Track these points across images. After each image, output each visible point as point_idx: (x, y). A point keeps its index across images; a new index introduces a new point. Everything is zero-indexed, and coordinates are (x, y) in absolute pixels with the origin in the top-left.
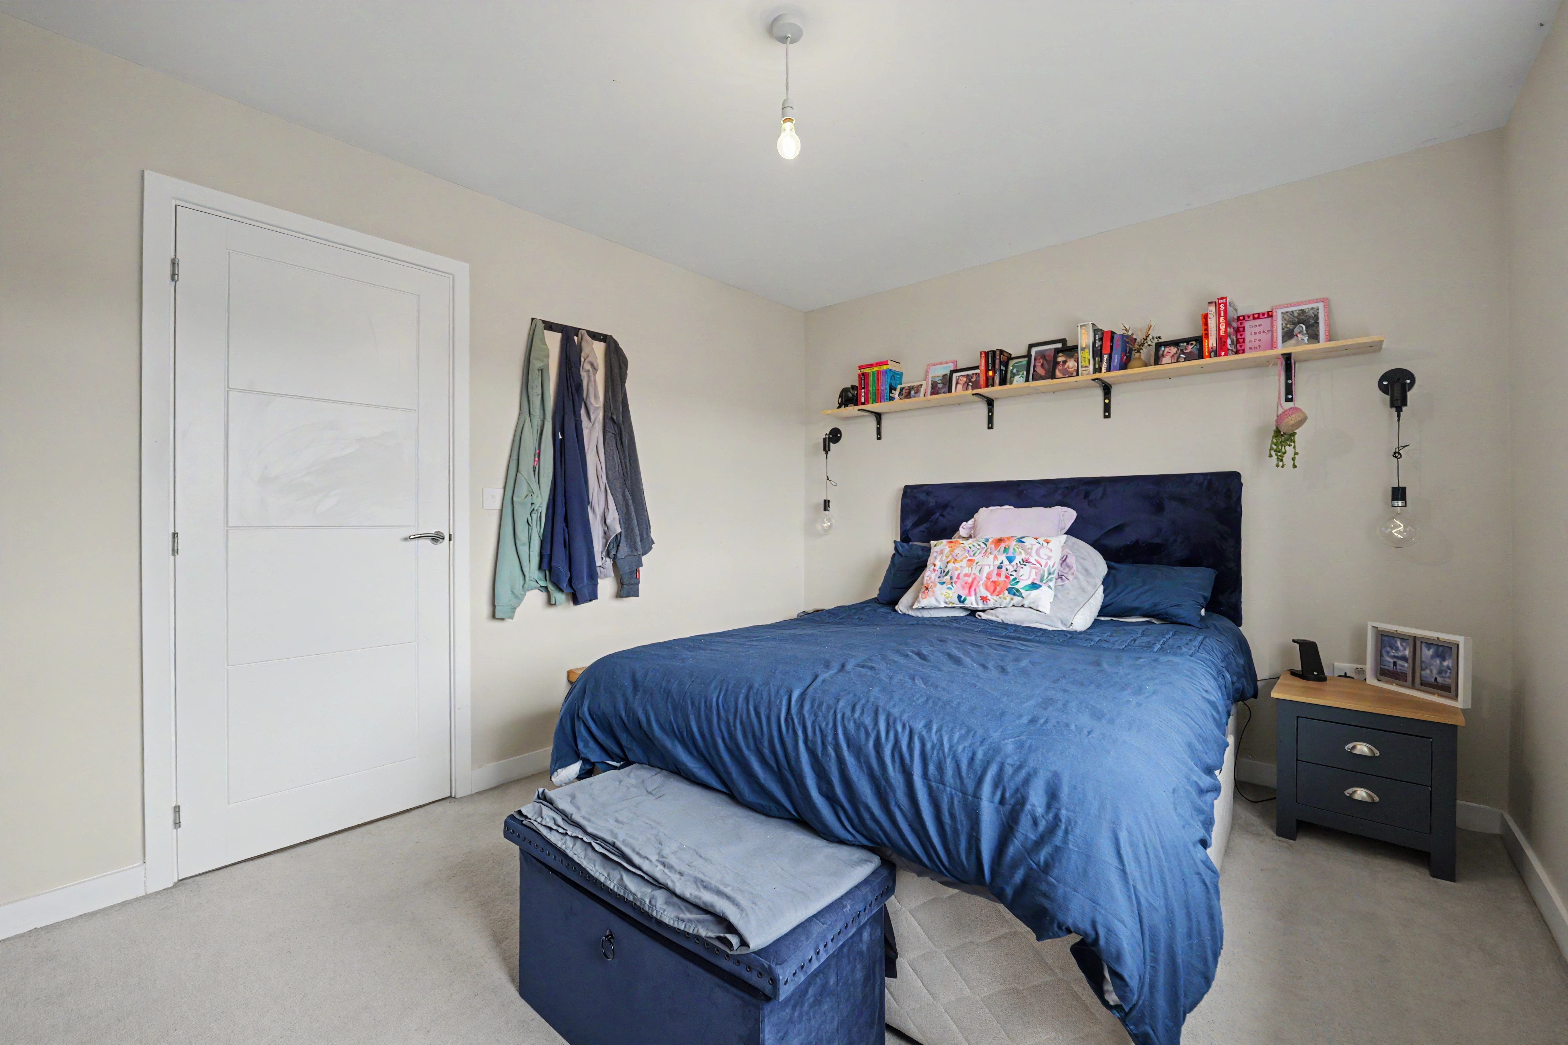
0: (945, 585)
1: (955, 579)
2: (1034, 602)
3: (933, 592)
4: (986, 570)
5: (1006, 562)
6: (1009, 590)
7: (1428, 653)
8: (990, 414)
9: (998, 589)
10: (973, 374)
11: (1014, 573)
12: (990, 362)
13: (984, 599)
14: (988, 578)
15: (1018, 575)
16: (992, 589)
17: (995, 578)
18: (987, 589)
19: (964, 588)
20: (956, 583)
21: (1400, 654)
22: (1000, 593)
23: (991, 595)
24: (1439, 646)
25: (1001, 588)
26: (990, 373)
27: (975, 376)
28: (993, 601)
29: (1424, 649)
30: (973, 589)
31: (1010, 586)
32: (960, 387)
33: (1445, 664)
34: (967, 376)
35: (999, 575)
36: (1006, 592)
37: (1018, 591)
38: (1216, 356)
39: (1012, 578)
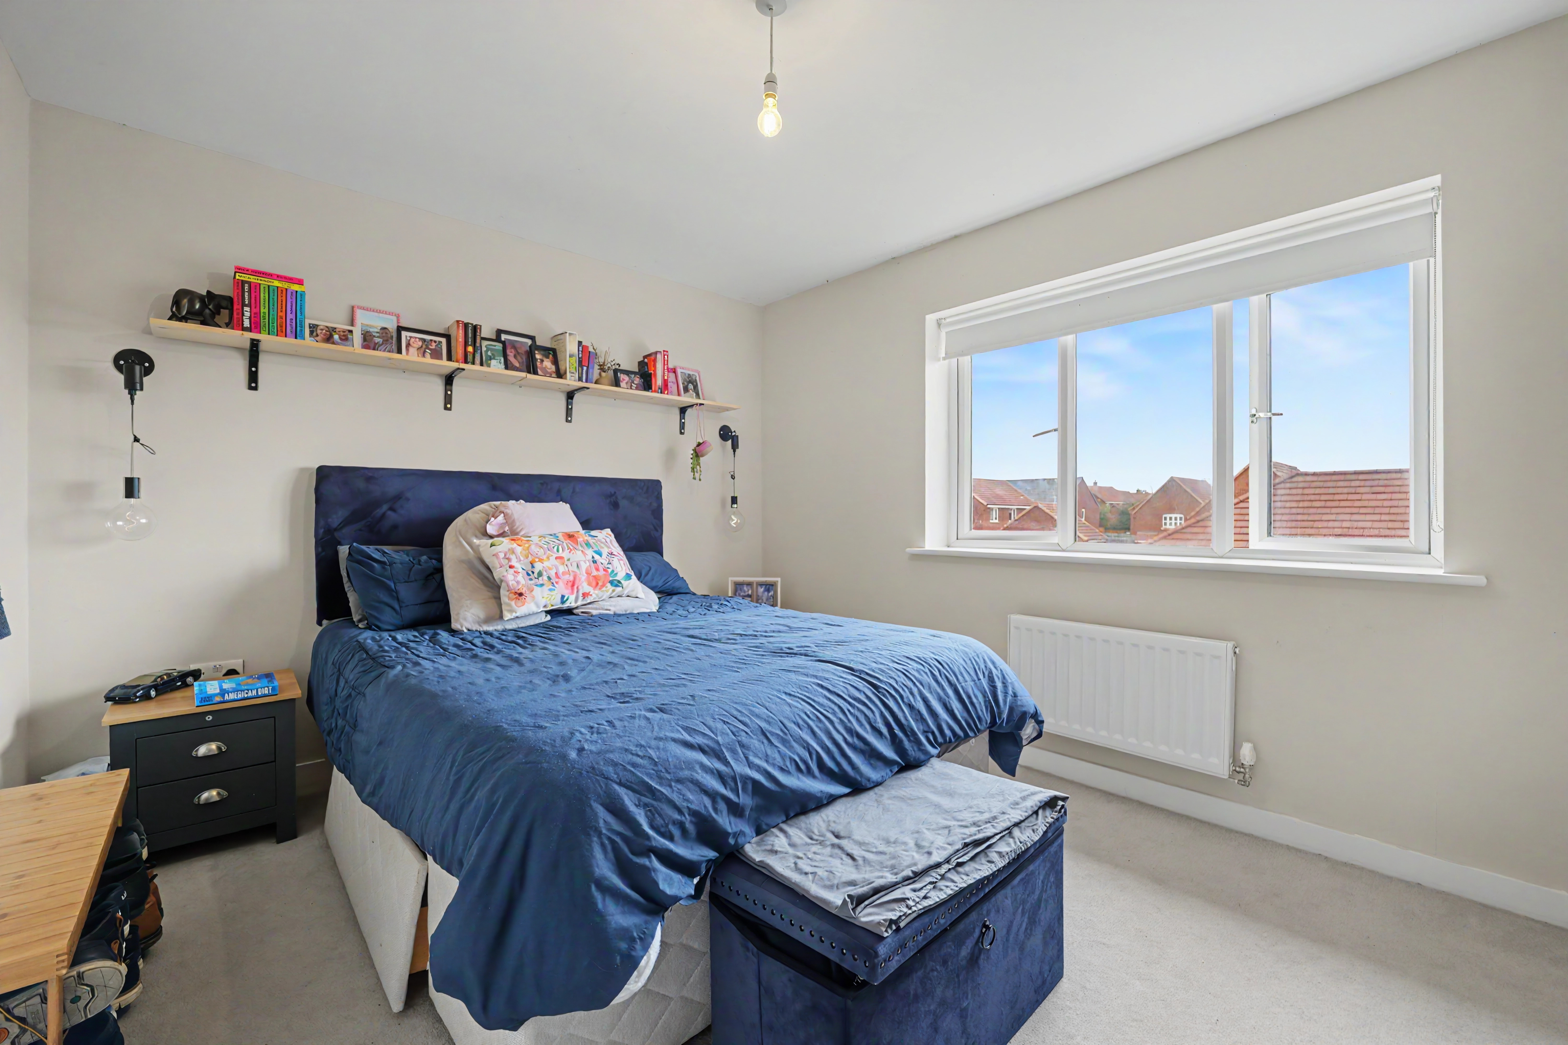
0: (544, 587)
1: (554, 580)
2: (633, 591)
3: (533, 597)
4: (584, 566)
5: (597, 557)
6: (611, 582)
7: (761, 590)
8: (449, 393)
9: (600, 583)
10: (431, 340)
11: (609, 566)
12: (470, 335)
13: (585, 595)
14: (588, 573)
15: (613, 566)
16: (594, 583)
17: (595, 573)
18: (589, 584)
19: (567, 588)
20: (557, 583)
21: (747, 593)
22: (603, 586)
23: (594, 589)
24: (766, 585)
25: (603, 582)
26: (470, 349)
27: (434, 344)
28: (595, 594)
29: (759, 587)
30: (575, 587)
31: (611, 579)
32: (412, 350)
33: (770, 594)
34: (424, 340)
35: (597, 569)
36: (609, 585)
37: (619, 582)
38: (661, 393)
39: (610, 571)
